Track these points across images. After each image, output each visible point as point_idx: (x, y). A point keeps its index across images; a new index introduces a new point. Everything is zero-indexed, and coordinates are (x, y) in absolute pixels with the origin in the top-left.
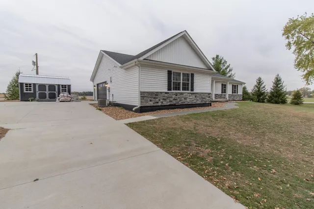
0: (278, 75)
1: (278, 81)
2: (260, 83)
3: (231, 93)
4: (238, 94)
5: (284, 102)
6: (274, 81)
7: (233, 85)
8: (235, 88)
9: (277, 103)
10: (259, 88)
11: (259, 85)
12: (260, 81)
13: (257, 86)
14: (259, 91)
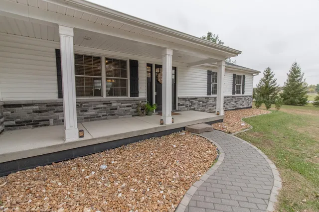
0: (296, 64)
1: (295, 73)
2: (269, 75)
3: (230, 94)
4: (246, 94)
5: (303, 103)
6: (289, 73)
7: (234, 75)
8: (238, 80)
9: (293, 103)
10: (267, 83)
11: (267, 78)
12: (269, 72)
13: (264, 81)
14: (267, 87)
